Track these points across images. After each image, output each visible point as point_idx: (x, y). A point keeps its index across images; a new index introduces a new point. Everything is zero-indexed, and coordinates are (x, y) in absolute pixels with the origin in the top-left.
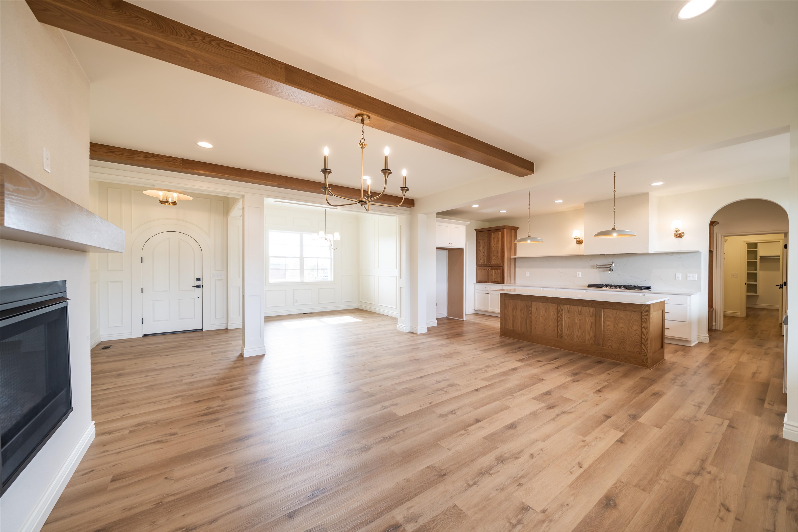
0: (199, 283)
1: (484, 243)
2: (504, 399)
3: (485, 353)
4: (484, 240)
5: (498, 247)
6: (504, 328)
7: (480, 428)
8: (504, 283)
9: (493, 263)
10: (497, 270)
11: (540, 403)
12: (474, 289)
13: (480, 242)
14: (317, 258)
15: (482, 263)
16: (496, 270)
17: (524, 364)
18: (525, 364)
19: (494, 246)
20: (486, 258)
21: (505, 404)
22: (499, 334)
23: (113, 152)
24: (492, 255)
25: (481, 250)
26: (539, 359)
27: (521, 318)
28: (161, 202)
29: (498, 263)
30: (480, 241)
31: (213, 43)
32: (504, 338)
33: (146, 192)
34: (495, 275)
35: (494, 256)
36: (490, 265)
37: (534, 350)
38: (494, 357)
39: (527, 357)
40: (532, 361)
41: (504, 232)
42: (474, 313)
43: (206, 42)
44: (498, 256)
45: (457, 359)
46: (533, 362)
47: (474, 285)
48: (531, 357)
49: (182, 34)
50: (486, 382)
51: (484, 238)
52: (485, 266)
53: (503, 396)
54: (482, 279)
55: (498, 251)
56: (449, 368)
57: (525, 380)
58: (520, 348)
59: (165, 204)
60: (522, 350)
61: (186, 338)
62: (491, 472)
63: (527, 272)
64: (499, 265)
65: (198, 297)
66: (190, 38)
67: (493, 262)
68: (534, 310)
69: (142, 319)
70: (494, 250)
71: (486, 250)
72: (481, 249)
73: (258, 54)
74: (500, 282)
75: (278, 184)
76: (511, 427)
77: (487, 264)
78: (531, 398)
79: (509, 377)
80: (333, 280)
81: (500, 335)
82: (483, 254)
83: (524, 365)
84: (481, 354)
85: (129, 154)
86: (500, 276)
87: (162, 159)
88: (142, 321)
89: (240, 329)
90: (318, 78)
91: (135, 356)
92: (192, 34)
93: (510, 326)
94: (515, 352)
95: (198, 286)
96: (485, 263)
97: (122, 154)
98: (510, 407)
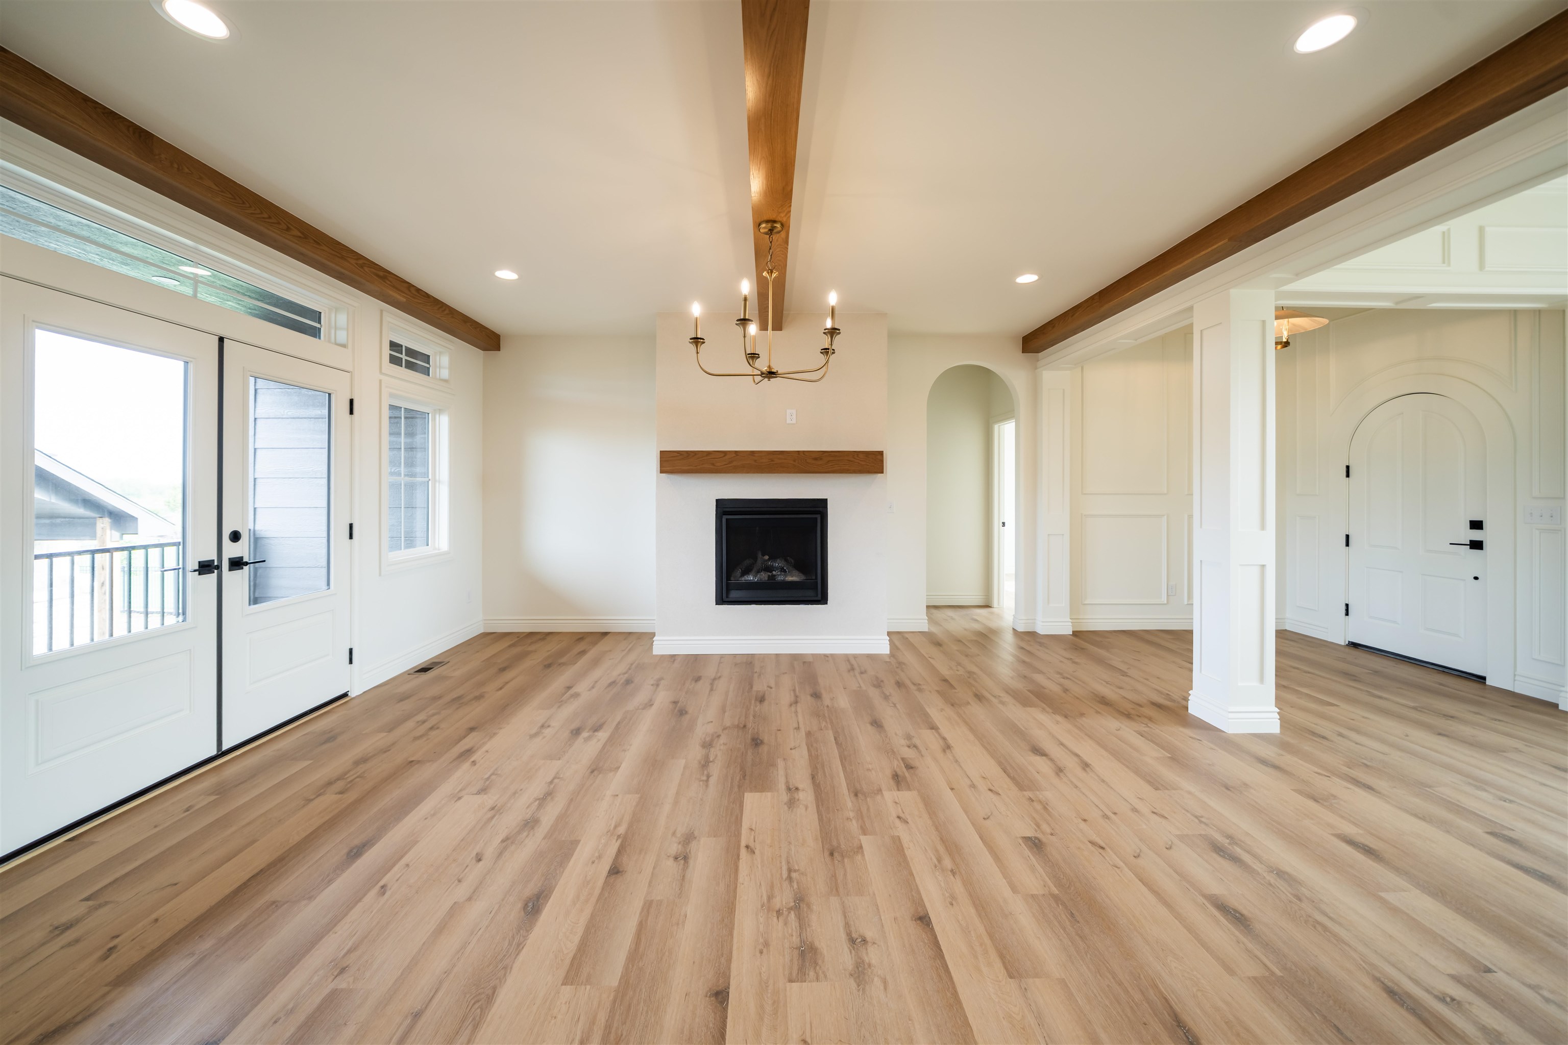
0: (1476, 535)
7: (600, 857)
21: (588, 987)
62: (537, 802)
65: (1476, 578)
69: (1347, 605)
76: (535, 902)
88: (1347, 610)
95: (1476, 545)
98: (568, 985)
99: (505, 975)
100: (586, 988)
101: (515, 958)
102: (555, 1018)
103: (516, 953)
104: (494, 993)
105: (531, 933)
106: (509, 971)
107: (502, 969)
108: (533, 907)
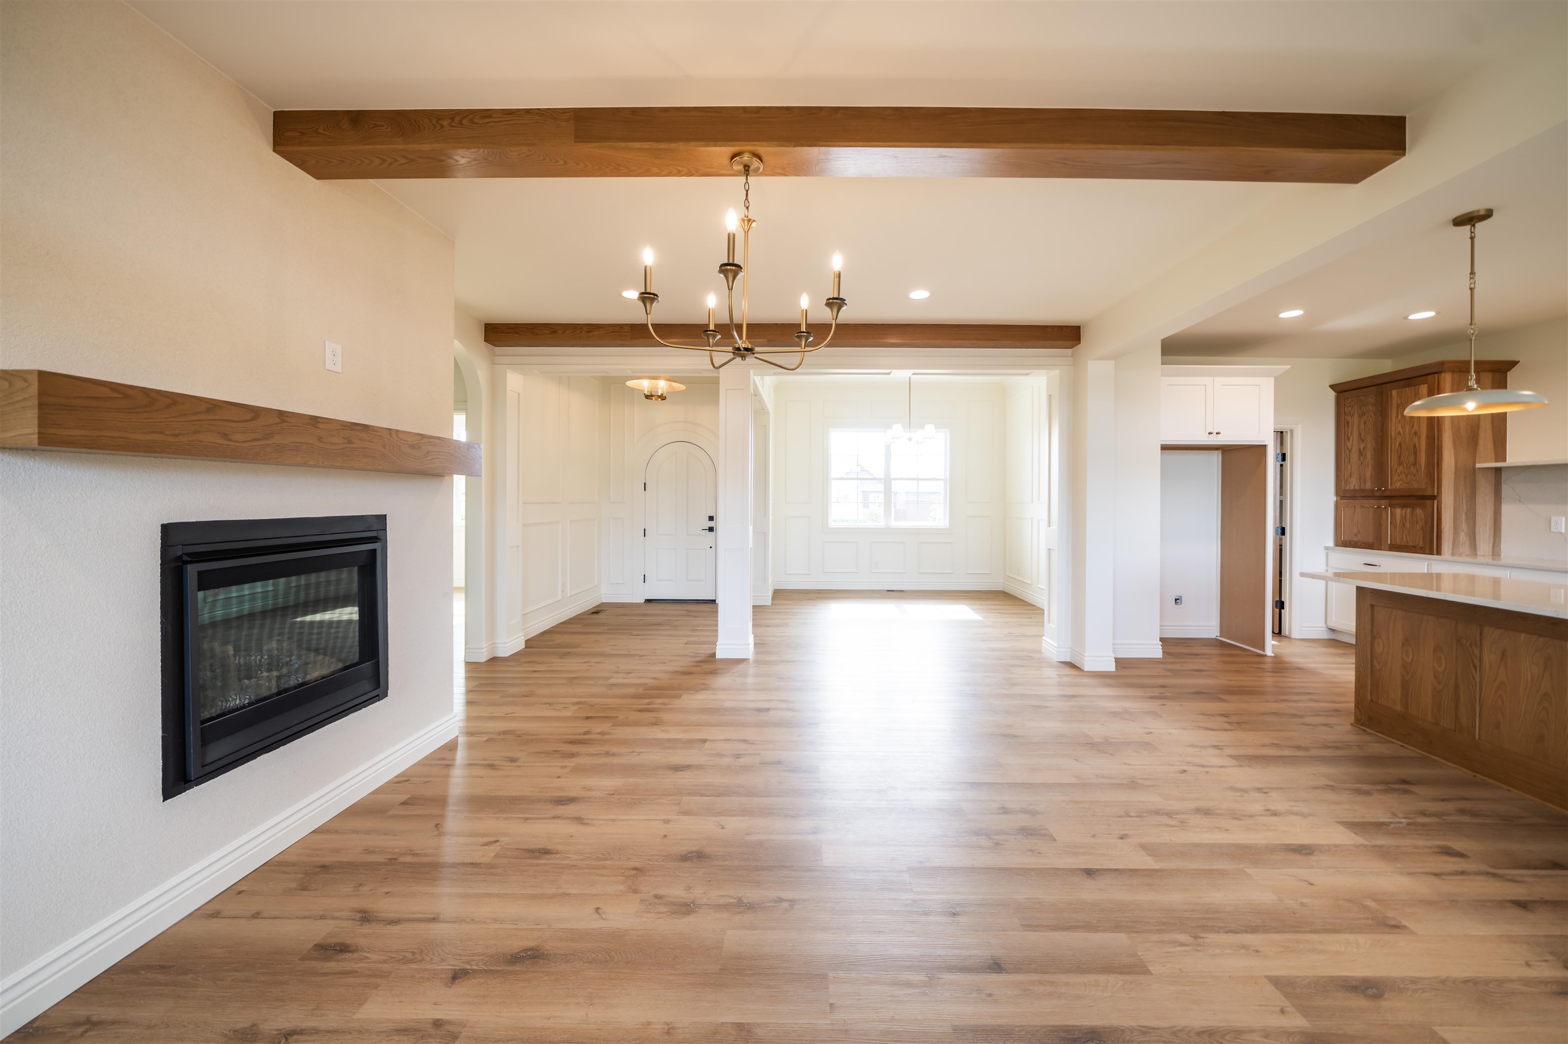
0: (711, 524)
1: (1365, 423)
2: (1155, 937)
3: (1242, 766)
4: (1363, 414)
5: (1415, 433)
6: (1372, 701)
8: (1439, 553)
9: (1398, 485)
10: (1413, 507)
11: (1293, 1010)
12: (1327, 565)
13: (1348, 423)
14: (918, 479)
15: (1357, 488)
16: (1409, 510)
17: (1366, 843)
18: (1365, 846)
19: (1399, 433)
20: (1369, 472)
21: (1139, 954)
22: (1352, 719)
23: (555, 332)
24: (1392, 460)
25: (1352, 446)
26: (1458, 845)
27: (1435, 677)
28: (648, 397)
29: (1415, 485)
30: (1349, 419)
31: (465, 122)
32: (1370, 734)
33: (630, 383)
34: (1404, 525)
35: (1400, 463)
36: (1386, 494)
37: (1467, 805)
38: (1260, 786)
39: (1403, 820)
40: (1409, 842)
41: (1439, 383)
42: (1326, 637)
43: (456, 125)
44: (1414, 464)
45: (1125, 764)
46: (1416, 847)
47: (1327, 554)
48: (1423, 825)
49: (426, 126)
50: (1149, 858)
51: (1363, 408)
52: (1365, 497)
53: (1164, 924)
54: (1356, 535)
55: (1415, 446)
56: (1074, 781)
57: (1305, 901)
58: (1404, 782)
59: (652, 399)
60: (1406, 791)
61: (684, 613)
63: (1554, 519)
64: (1421, 493)
65: (711, 547)
66: (435, 127)
67: (1396, 483)
68: (1490, 657)
69: (644, 575)
70: (1400, 445)
71: (1369, 446)
72: (1354, 443)
73: (528, 111)
74: (1422, 548)
75: (768, 341)
77: (1372, 490)
78: (1266, 977)
79: (1250, 871)
80: (948, 526)
81: (1356, 722)
82: (1359, 459)
83: (1357, 847)
84: (1222, 767)
85: (571, 331)
86: (1422, 528)
87: (607, 330)
88: (644, 579)
89: (764, 607)
90: (634, 111)
91: (608, 629)
92: (439, 119)
93: (1393, 698)
94: (1368, 793)
95: (711, 529)
96: (1368, 485)
97: (564, 332)
98: (1149, 970)
99: (1180, 1031)
100: (1142, 955)
101: (1158, 1029)
102: (1180, 969)
103: (1153, 1030)
104: (1203, 1032)
105: (1123, 1026)
106: (1175, 1029)
107: (1178, 1037)
108: (1090, 1040)
